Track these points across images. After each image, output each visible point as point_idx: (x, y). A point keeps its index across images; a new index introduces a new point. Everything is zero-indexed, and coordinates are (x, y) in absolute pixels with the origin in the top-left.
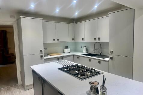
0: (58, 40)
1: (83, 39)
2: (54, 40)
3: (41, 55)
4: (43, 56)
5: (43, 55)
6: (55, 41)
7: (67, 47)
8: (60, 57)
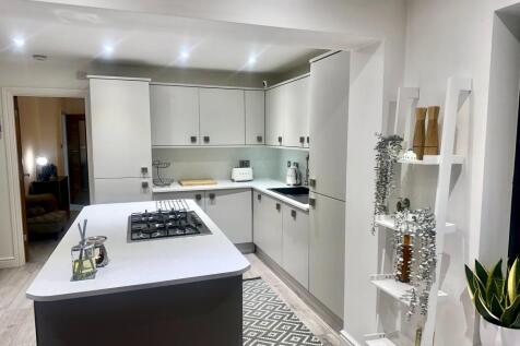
0: (207, 139)
1: (280, 139)
2: (193, 139)
3: (145, 181)
4: (151, 184)
5: (149, 181)
6: (197, 143)
7: (244, 164)
8: (204, 191)
